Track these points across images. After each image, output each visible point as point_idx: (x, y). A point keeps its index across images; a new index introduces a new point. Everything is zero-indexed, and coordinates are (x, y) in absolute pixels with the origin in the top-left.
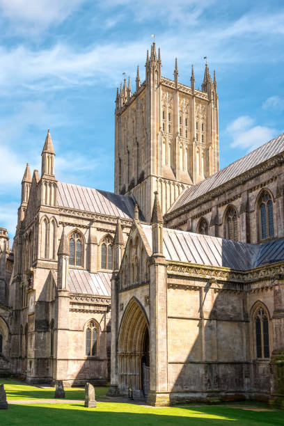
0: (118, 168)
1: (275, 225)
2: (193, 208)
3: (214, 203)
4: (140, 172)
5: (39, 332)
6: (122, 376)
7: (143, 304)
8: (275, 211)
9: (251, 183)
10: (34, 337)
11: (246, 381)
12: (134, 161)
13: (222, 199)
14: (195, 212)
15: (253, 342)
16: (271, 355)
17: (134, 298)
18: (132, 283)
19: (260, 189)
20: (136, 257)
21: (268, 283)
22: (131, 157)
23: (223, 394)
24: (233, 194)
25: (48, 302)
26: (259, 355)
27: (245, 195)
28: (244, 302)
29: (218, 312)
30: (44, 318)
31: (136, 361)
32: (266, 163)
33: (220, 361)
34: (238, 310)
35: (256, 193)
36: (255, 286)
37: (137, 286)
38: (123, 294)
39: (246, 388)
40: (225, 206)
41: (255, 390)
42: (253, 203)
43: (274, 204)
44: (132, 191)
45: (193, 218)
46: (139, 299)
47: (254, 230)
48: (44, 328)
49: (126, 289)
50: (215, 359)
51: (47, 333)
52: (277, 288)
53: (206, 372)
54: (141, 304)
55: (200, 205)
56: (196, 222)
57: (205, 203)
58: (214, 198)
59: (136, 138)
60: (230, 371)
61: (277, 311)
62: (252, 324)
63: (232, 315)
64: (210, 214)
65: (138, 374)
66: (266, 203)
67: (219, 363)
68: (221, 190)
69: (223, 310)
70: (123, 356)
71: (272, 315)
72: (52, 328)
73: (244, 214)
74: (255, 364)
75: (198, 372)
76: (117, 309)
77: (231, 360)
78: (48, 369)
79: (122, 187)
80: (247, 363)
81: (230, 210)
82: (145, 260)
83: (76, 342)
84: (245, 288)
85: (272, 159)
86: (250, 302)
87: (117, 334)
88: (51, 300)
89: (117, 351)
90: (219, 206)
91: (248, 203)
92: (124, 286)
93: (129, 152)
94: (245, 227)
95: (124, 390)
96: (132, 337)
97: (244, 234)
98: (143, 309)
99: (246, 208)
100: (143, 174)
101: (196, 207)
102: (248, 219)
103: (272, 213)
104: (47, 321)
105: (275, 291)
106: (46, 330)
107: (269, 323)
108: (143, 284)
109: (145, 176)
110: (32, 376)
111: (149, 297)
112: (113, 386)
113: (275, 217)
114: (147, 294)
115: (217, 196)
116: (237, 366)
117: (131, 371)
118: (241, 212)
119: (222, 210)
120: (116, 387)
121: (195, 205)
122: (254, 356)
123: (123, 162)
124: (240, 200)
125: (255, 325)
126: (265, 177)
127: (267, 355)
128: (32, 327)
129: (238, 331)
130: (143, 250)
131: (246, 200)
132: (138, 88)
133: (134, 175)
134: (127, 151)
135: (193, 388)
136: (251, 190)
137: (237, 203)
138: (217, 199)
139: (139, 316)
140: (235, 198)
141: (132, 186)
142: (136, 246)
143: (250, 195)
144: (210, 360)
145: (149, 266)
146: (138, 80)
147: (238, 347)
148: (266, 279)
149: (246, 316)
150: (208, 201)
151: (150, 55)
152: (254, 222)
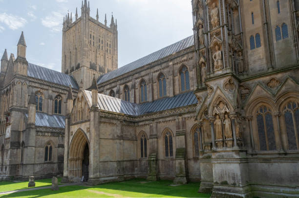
0: (64, 60)
1: (148, 96)
2: (107, 85)
3: (118, 83)
4: (77, 64)
5: (13, 149)
6: (71, 171)
7: (86, 132)
8: (148, 89)
9: (137, 75)
10: (9, 152)
11: (136, 169)
12: (73, 57)
13: (122, 81)
14: (108, 87)
15: (139, 150)
16: (148, 156)
17: (80, 129)
18: (78, 121)
19: (141, 78)
20: (82, 107)
21: (147, 122)
22: (72, 55)
23: (125, 176)
24: (128, 80)
25: (20, 132)
26: (142, 156)
27: (133, 81)
28: (135, 131)
29: (124, 136)
30: (17, 141)
31: (79, 162)
32: (143, 67)
33: (124, 160)
34: (132, 135)
35: (139, 80)
36: (141, 124)
37: (82, 122)
38: (73, 126)
39: (136, 173)
40: (124, 85)
41: (139, 173)
42: (137, 85)
43: (147, 86)
44: (72, 73)
45: (107, 89)
46: (83, 129)
47: (137, 97)
48: (17, 147)
49: (75, 124)
50: (122, 159)
51: (18, 150)
52: (151, 125)
53: (118, 166)
54: (84, 133)
55: (111, 83)
56: (108, 92)
57: (113, 82)
58: (118, 80)
59: (75, 46)
60: (128, 164)
61: (151, 135)
62: (139, 142)
63: (130, 137)
64: (116, 88)
65: (80, 169)
66: (143, 85)
67: (124, 161)
68: (122, 77)
69: (126, 135)
70: (71, 160)
71: (149, 137)
72: (22, 146)
73: (133, 90)
74: (140, 161)
75: (114, 166)
76: (69, 135)
77: (129, 159)
78: (18, 171)
79: (66, 70)
80: (136, 160)
81: (126, 87)
82: (87, 108)
83: (39, 153)
84: (136, 124)
85: (147, 65)
86: (138, 131)
87: (68, 148)
88: (22, 130)
89: (68, 157)
90: (121, 84)
91: (135, 85)
92: (73, 122)
93: (70, 52)
94: (133, 96)
95: (72, 178)
96: (77, 149)
97: (133, 99)
98: (86, 134)
99: (134, 87)
100: (79, 65)
101: (109, 84)
102: (135, 92)
103: (146, 90)
104: (19, 143)
105: (150, 126)
106: (18, 148)
107: (147, 141)
108: (86, 121)
109: (80, 66)
110: (7, 176)
111: (89, 128)
112: (65, 177)
113: (148, 92)
114: (88, 126)
115: (120, 80)
116: (132, 162)
117: (76, 167)
118: (132, 88)
119: (122, 87)
120: (67, 177)
121: (108, 83)
122: (139, 157)
123: (67, 57)
124: (131, 82)
125: (140, 142)
126: (143, 73)
127: (146, 156)
128: (8, 146)
129: (133, 145)
130: (86, 103)
131: (134, 83)
132: (77, 19)
133: (73, 65)
134: (69, 52)
135: (111, 174)
136: (136, 79)
137: (129, 84)
138: (119, 81)
139: (82, 138)
140: (129, 81)
141: (72, 70)
142: (81, 101)
143: (136, 81)
144: (120, 160)
145: (90, 112)
146: (76, 15)
147: (132, 153)
148: (146, 120)
149: (136, 138)
150: (115, 82)
151: (84, 4)
152: (137, 94)
